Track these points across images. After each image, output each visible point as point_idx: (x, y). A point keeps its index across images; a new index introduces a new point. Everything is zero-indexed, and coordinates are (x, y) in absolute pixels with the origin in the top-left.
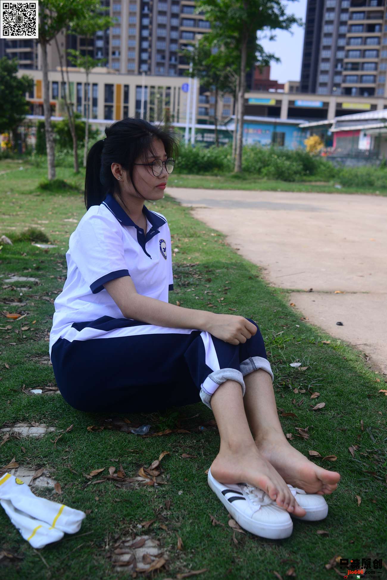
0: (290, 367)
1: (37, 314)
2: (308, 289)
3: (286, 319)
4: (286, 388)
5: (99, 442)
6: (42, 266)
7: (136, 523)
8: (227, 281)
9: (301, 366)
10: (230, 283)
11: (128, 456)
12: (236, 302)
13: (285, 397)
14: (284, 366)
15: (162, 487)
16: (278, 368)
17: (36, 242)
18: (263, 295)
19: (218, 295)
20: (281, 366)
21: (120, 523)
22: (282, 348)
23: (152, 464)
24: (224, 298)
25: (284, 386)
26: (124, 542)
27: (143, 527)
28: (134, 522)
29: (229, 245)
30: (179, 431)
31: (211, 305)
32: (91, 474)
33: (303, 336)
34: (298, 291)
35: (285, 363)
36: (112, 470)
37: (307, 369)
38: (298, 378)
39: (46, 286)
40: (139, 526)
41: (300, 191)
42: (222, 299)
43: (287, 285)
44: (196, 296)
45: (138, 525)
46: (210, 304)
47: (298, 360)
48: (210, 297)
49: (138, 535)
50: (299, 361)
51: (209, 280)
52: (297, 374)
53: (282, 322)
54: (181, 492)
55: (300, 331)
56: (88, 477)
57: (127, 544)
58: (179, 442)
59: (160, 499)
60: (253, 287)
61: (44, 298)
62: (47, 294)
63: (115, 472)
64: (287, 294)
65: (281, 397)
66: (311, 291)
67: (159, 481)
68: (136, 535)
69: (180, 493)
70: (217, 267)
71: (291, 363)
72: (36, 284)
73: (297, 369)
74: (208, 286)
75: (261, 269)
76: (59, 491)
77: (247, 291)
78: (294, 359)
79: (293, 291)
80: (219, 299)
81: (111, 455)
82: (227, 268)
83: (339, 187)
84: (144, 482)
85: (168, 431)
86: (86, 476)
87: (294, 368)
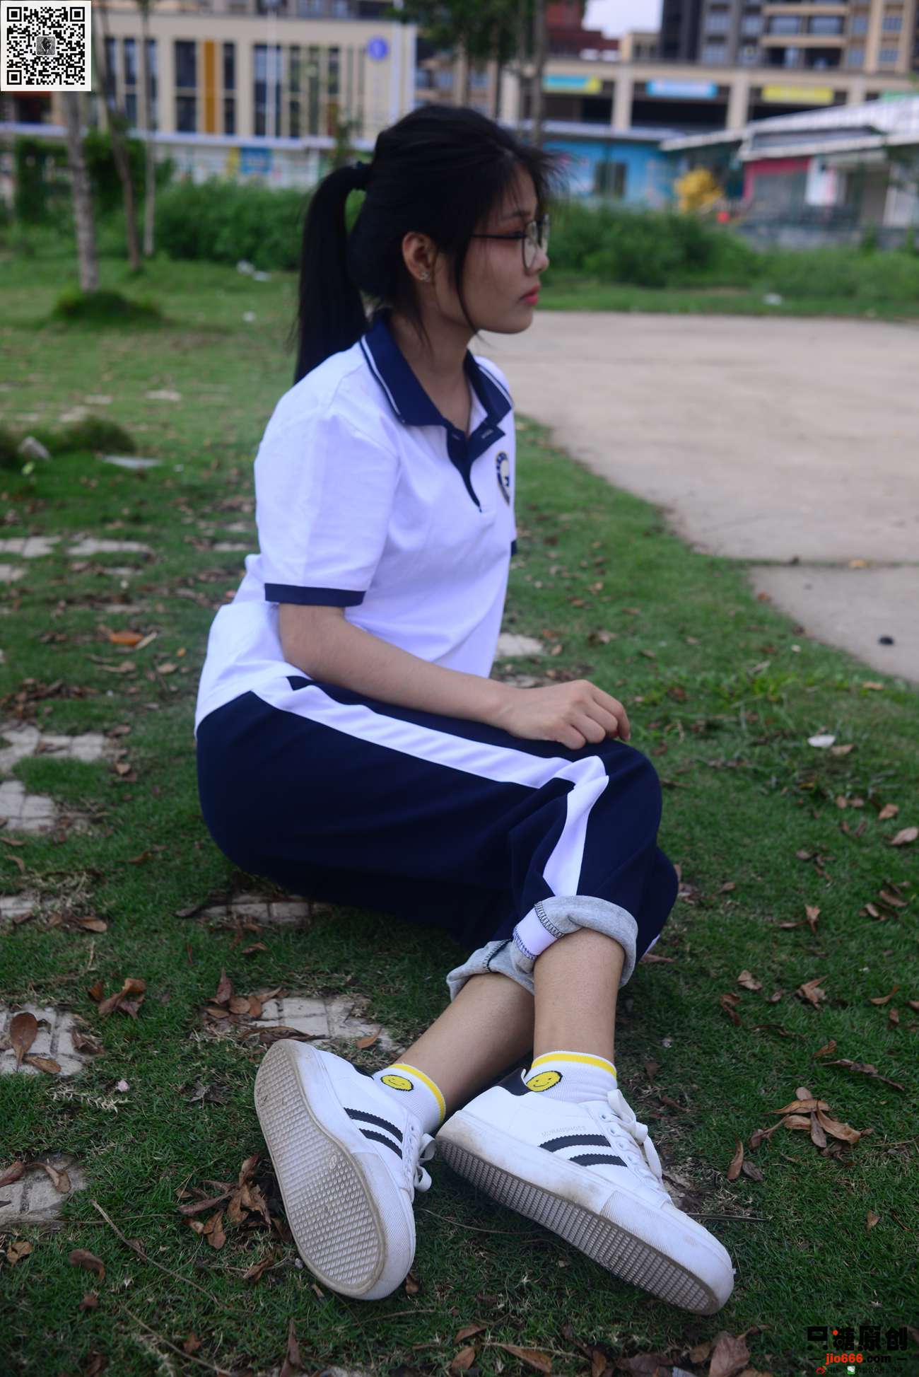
0: (810, 747)
1: (180, 632)
2: (787, 556)
3: (762, 632)
4: (819, 796)
6: (144, 511)
8: (593, 541)
9: (835, 744)
10: (604, 547)
12: (633, 594)
13: (822, 818)
14: (797, 744)
16: (785, 749)
17: (109, 452)
18: (690, 575)
19: (584, 577)
20: (791, 744)
22: (780, 702)
24: (606, 585)
25: (813, 792)
29: (563, 452)
31: (578, 603)
33: (818, 673)
34: (767, 564)
35: (793, 736)
37: (852, 751)
38: (836, 772)
39: (174, 563)
41: (684, 311)
42: (599, 586)
43: (734, 550)
44: (535, 579)
46: (575, 599)
47: (823, 729)
48: (567, 583)
50: (826, 733)
51: (552, 541)
52: (831, 764)
53: (757, 641)
54: (669, 1040)
55: (805, 661)
59: (627, 1059)
60: (661, 555)
61: (183, 592)
62: (184, 583)
64: (743, 573)
65: (813, 817)
66: (795, 562)
70: (562, 509)
71: (808, 736)
72: (147, 558)
73: (828, 750)
74: (553, 553)
75: (659, 511)
77: (649, 567)
78: (813, 730)
79: (754, 563)
80: (591, 588)
82: (584, 509)
83: (774, 299)
87: (819, 749)
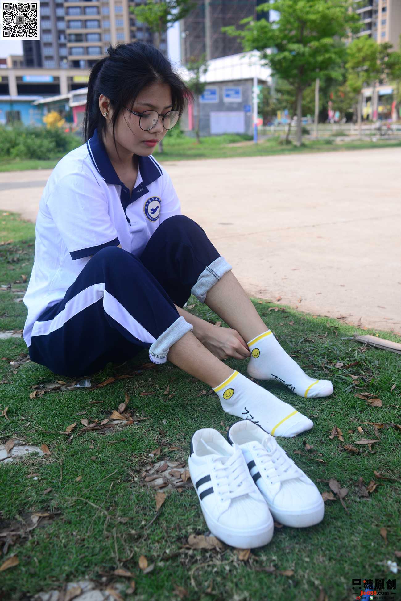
5: (51, 404)
7: (145, 454)
11: (91, 408)
15: (144, 422)
21: (132, 458)
23: (119, 408)
26: (147, 471)
27: (155, 454)
28: (144, 454)
30: (122, 377)
32: (67, 430)
36: (85, 422)
37: (195, 307)
40: (151, 455)
45: (149, 455)
49: (156, 463)
56: (67, 433)
57: (151, 472)
58: (128, 386)
59: (151, 432)
63: (90, 423)
67: (136, 419)
68: (153, 463)
69: (164, 422)
76: (48, 452)
81: (74, 411)
84: (123, 424)
85: (111, 380)
86: (64, 433)
